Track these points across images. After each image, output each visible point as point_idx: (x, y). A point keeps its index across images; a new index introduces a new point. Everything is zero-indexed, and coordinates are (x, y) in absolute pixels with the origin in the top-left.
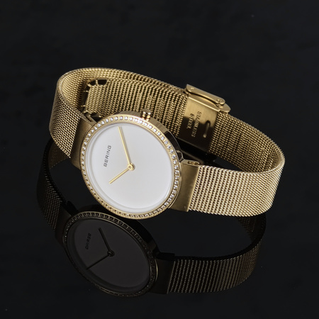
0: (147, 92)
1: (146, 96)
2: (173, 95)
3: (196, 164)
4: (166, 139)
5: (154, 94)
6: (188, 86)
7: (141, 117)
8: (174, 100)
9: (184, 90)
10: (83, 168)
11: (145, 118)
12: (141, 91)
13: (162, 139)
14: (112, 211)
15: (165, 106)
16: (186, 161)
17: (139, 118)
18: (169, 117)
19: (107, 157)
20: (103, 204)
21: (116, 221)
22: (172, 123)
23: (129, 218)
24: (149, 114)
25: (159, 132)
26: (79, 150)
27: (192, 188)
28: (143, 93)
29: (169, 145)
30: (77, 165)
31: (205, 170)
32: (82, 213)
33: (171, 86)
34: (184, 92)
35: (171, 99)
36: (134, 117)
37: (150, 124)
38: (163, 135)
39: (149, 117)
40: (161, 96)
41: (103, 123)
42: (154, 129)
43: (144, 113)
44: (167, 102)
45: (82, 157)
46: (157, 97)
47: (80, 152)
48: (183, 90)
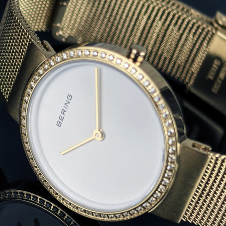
0: (156, 16)
1: (153, 21)
2: (193, 25)
3: (205, 149)
4: (162, 102)
5: (166, 20)
6: (219, 15)
7: (128, 57)
8: (195, 34)
9: (213, 20)
10: (24, 122)
11: (135, 60)
12: (146, 12)
13: (156, 100)
14: (58, 198)
15: (179, 40)
16: (189, 142)
17: (125, 59)
18: (183, 57)
19: (63, 112)
20: (45, 184)
21: (62, 215)
22: (184, 67)
23: (84, 214)
24: (142, 54)
25: (152, 87)
26: (21, 92)
27: (193, 187)
28: (149, 17)
29: (166, 111)
30: (15, 116)
31: (219, 162)
32: (13, 191)
33: (193, 11)
34: (211, 24)
35: (190, 31)
36: (117, 55)
37: (140, 71)
38: (158, 92)
39: (140, 59)
40: (176, 24)
41: (65, 56)
42: (146, 80)
43: (134, 51)
44: (182, 34)
45: (24, 106)
46: (169, 25)
47: (23, 96)
48: (209, 19)
